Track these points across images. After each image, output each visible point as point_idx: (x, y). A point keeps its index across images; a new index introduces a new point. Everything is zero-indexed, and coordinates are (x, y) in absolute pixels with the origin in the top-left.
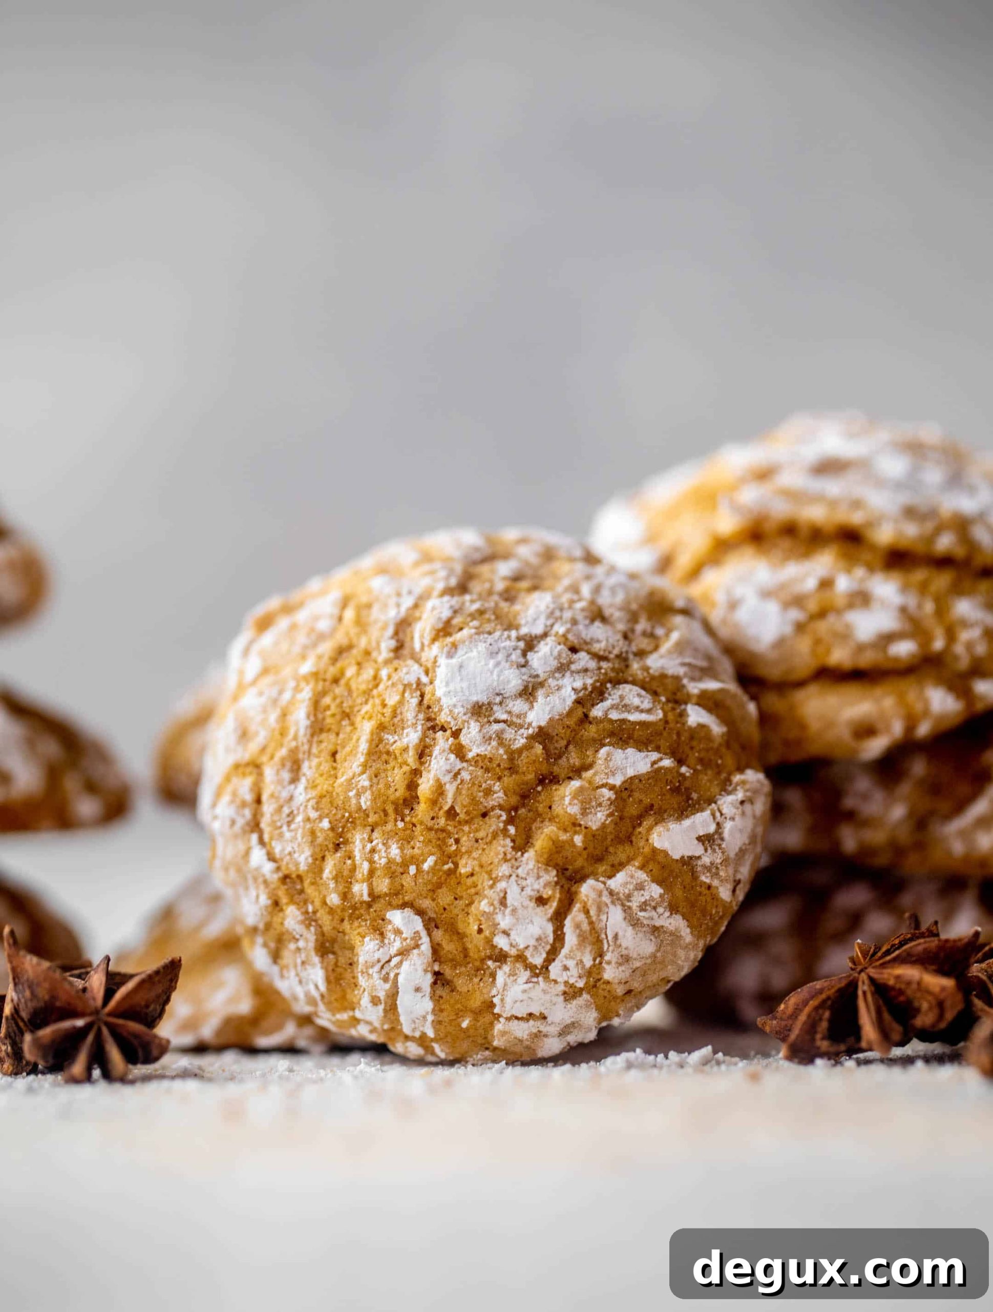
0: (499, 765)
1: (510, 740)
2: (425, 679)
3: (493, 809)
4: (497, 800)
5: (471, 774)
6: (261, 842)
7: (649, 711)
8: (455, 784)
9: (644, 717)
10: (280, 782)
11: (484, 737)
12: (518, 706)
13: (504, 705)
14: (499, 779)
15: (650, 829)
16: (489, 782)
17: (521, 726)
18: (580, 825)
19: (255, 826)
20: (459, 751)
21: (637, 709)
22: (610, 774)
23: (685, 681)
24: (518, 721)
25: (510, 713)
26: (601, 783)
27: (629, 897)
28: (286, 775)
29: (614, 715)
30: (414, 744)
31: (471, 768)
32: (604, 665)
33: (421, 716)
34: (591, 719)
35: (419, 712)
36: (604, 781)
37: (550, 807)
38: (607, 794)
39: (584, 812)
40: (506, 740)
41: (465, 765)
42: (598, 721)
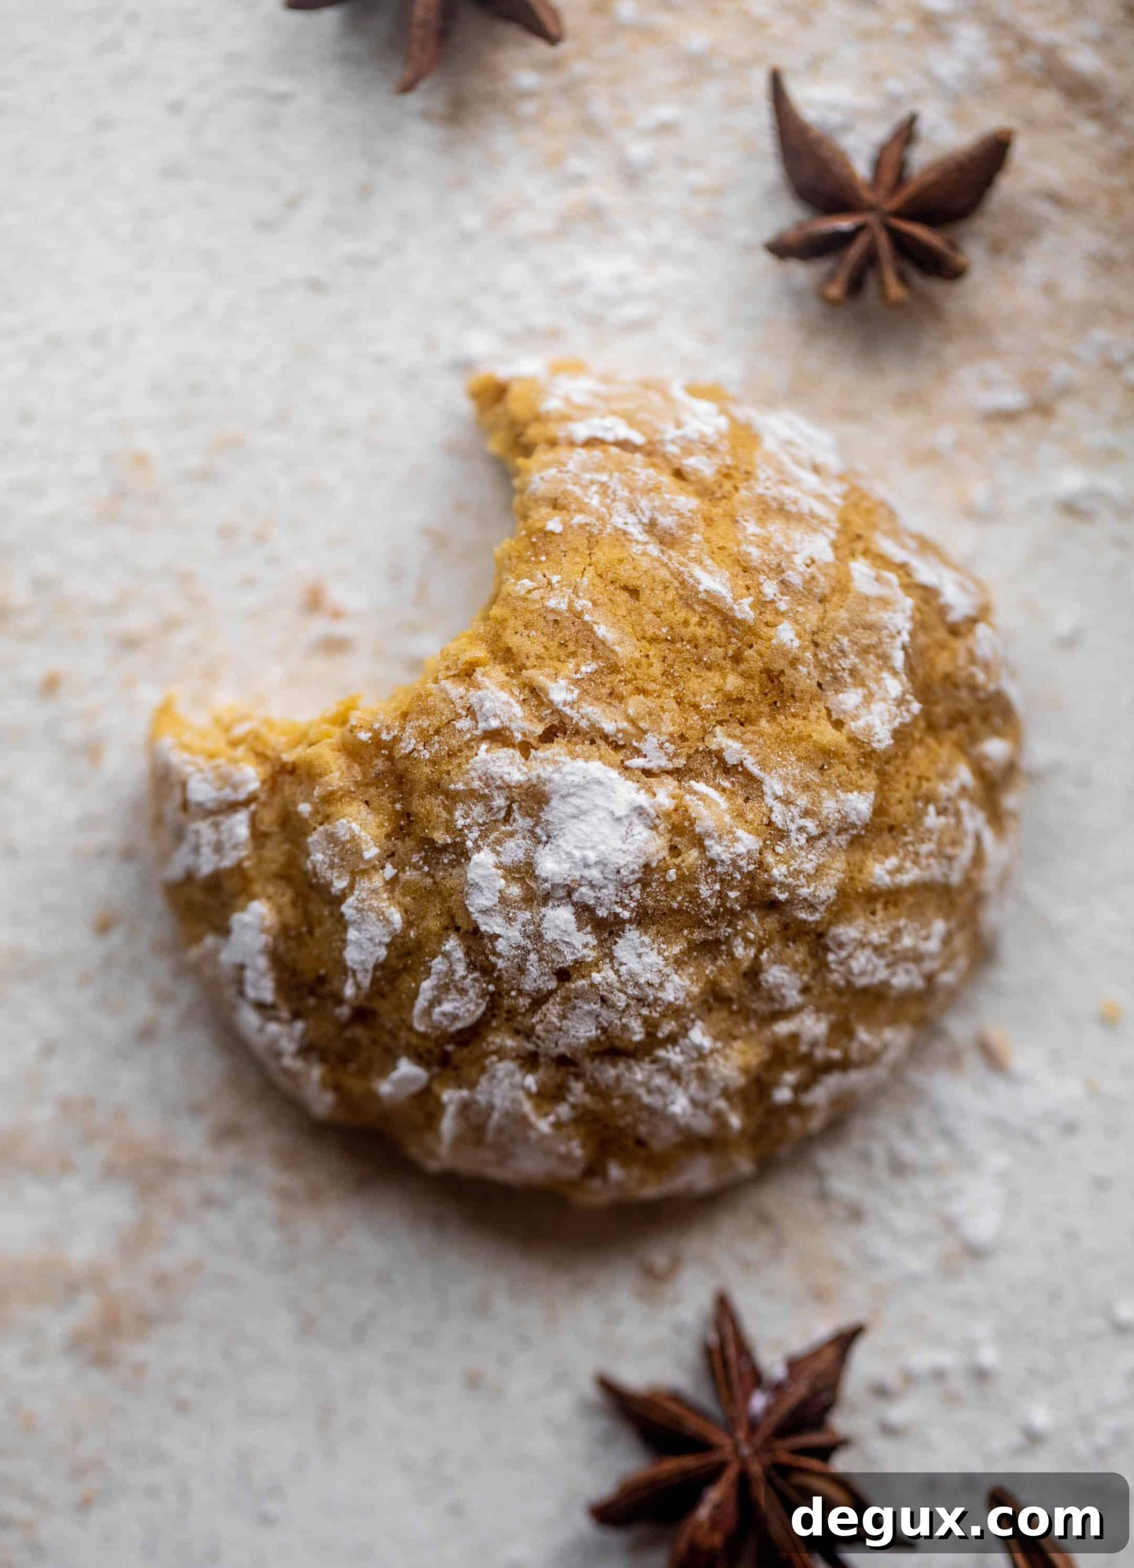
0: (448, 773)
1: (470, 809)
2: (637, 762)
3: (403, 729)
4: (407, 740)
5: (460, 731)
6: (624, 445)
7: (428, 1012)
8: (459, 703)
9: (421, 1003)
10: (666, 509)
11: (492, 778)
12: (514, 850)
13: (528, 835)
14: (434, 762)
15: (279, 911)
16: (437, 746)
17: (483, 835)
18: (321, 824)
19: (651, 451)
20: (498, 737)
21: (435, 1002)
22: (360, 906)
23: (465, 1093)
24: (492, 837)
25: (511, 835)
26: (357, 886)
27: (216, 826)
28: (666, 521)
29: (438, 964)
30: (550, 691)
31: (468, 736)
32: (524, 1002)
33: (584, 724)
34: (450, 932)
35: (592, 726)
36: (356, 893)
37: (367, 803)
38: (340, 884)
39: (332, 838)
40: (474, 804)
41: (478, 733)
42: (441, 938)
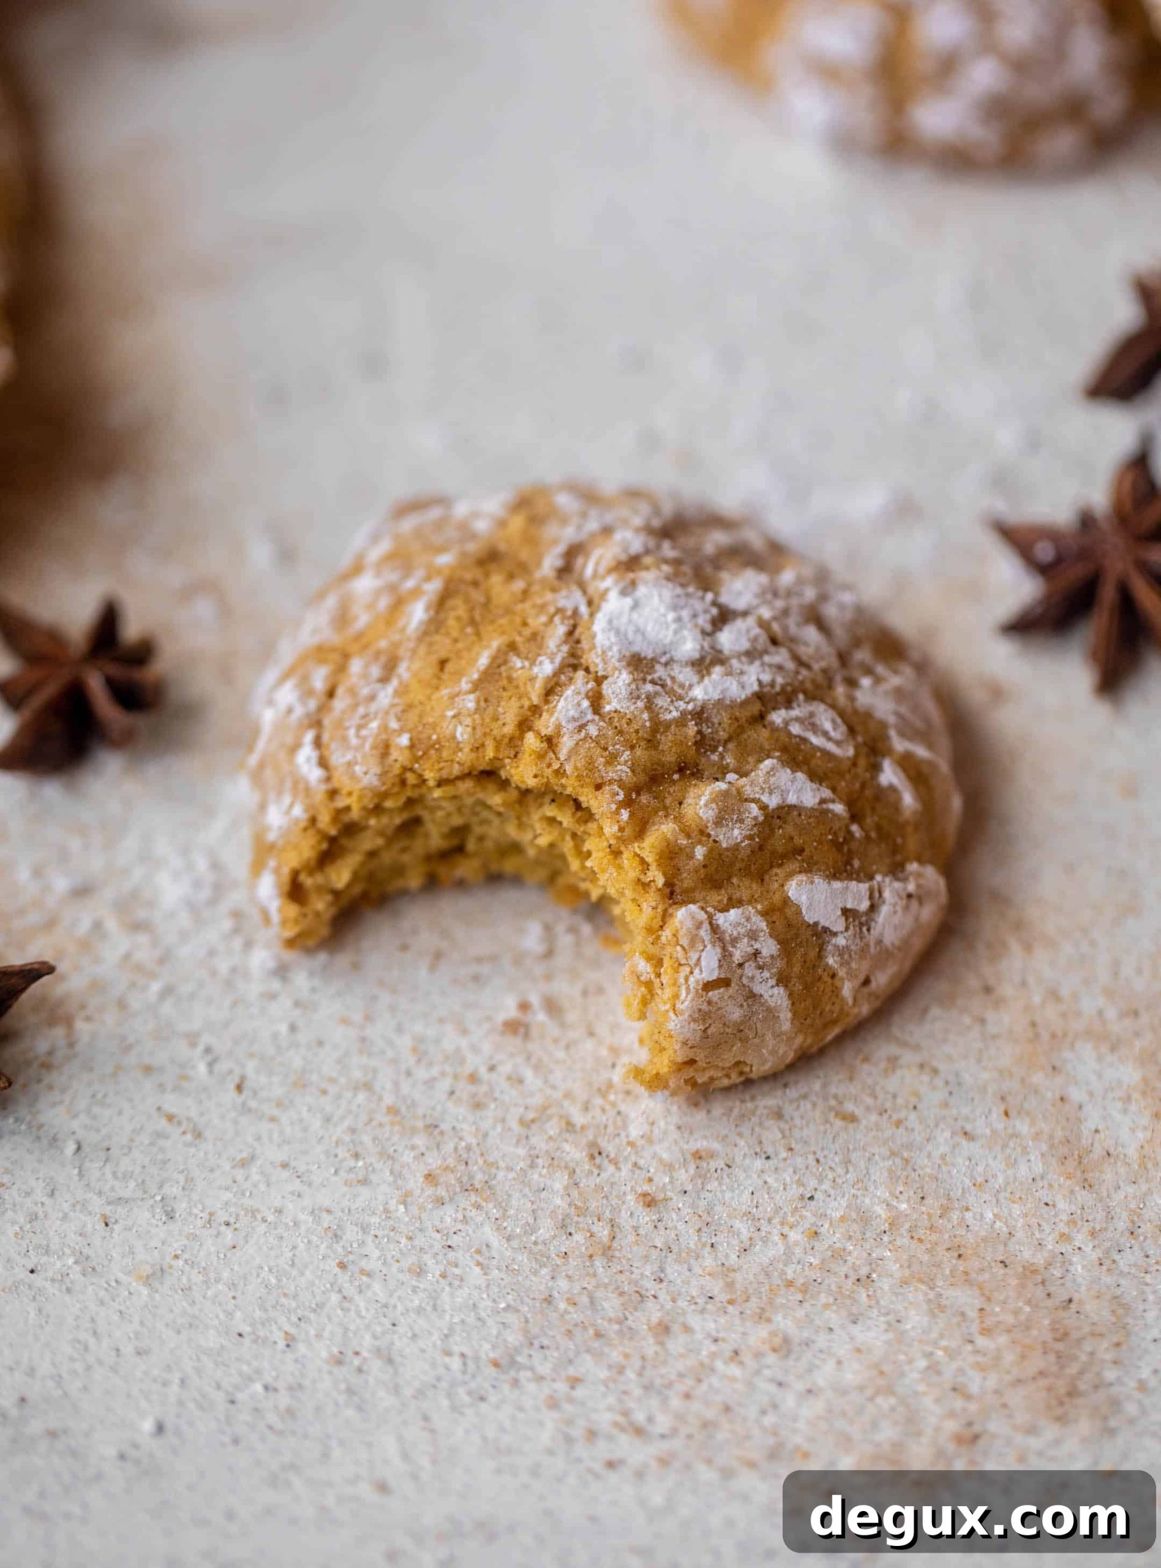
0: (637, 732)
1: (661, 708)
2: (584, 609)
3: (611, 782)
4: (619, 773)
5: (599, 730)
6: (318, 743)
7: (838, 743)
8: (577, 737)
9: (831, 747)
10: (365, 676)
11: (631, 693)
12: (685, 675)
13: (669, 667)
14: (632, 747)
15: (790, 875)
16: (617, 747)
17: (681, 698)
18: (709, 835)
19: (316, 723)
20: (596, 700)
21: (825, 734)
22: (767, 790)
23: (891, 733)
24: (680, 691)
25: (673, 679)
26: (751, 796)
27: (734, 941)
28: (376, 671)
29: (795, 729)
30: (545, 676)
31: (602, 724)
32: (804, 672)
33: (564, 648)
34: (766, 723)
35: (564, 642)
36: (757, 796)
37: (680, 803)
38: (754, 809)
39: (719, 822)
40: (656, 705)
41: (597, 718)
42: (774, 729)
